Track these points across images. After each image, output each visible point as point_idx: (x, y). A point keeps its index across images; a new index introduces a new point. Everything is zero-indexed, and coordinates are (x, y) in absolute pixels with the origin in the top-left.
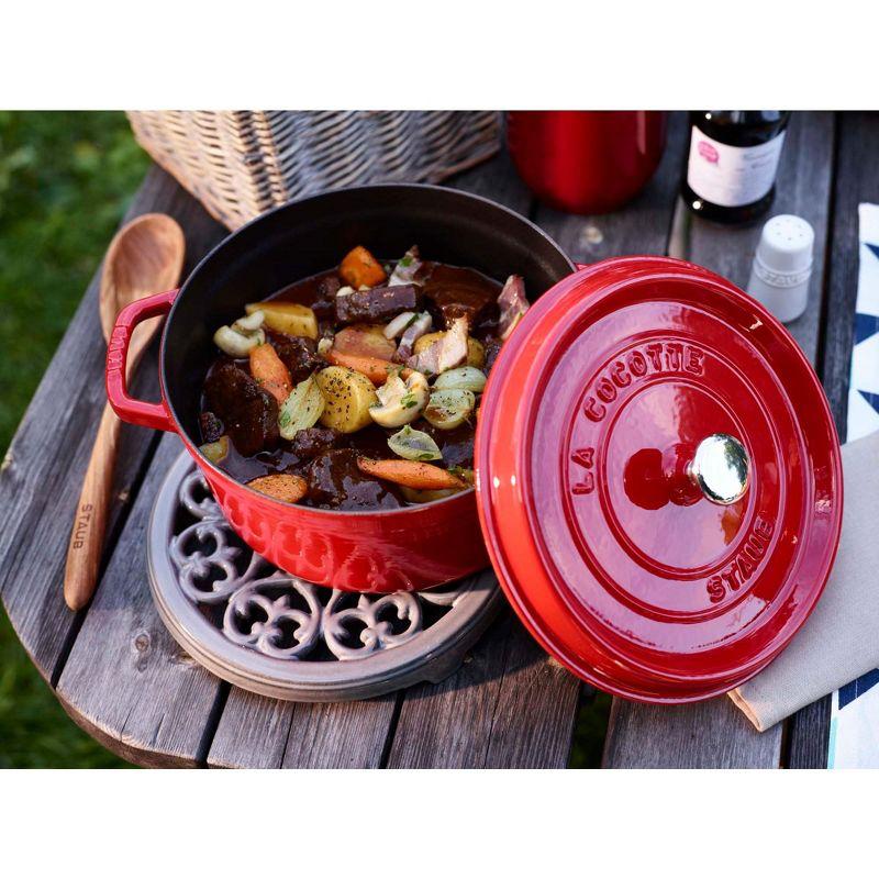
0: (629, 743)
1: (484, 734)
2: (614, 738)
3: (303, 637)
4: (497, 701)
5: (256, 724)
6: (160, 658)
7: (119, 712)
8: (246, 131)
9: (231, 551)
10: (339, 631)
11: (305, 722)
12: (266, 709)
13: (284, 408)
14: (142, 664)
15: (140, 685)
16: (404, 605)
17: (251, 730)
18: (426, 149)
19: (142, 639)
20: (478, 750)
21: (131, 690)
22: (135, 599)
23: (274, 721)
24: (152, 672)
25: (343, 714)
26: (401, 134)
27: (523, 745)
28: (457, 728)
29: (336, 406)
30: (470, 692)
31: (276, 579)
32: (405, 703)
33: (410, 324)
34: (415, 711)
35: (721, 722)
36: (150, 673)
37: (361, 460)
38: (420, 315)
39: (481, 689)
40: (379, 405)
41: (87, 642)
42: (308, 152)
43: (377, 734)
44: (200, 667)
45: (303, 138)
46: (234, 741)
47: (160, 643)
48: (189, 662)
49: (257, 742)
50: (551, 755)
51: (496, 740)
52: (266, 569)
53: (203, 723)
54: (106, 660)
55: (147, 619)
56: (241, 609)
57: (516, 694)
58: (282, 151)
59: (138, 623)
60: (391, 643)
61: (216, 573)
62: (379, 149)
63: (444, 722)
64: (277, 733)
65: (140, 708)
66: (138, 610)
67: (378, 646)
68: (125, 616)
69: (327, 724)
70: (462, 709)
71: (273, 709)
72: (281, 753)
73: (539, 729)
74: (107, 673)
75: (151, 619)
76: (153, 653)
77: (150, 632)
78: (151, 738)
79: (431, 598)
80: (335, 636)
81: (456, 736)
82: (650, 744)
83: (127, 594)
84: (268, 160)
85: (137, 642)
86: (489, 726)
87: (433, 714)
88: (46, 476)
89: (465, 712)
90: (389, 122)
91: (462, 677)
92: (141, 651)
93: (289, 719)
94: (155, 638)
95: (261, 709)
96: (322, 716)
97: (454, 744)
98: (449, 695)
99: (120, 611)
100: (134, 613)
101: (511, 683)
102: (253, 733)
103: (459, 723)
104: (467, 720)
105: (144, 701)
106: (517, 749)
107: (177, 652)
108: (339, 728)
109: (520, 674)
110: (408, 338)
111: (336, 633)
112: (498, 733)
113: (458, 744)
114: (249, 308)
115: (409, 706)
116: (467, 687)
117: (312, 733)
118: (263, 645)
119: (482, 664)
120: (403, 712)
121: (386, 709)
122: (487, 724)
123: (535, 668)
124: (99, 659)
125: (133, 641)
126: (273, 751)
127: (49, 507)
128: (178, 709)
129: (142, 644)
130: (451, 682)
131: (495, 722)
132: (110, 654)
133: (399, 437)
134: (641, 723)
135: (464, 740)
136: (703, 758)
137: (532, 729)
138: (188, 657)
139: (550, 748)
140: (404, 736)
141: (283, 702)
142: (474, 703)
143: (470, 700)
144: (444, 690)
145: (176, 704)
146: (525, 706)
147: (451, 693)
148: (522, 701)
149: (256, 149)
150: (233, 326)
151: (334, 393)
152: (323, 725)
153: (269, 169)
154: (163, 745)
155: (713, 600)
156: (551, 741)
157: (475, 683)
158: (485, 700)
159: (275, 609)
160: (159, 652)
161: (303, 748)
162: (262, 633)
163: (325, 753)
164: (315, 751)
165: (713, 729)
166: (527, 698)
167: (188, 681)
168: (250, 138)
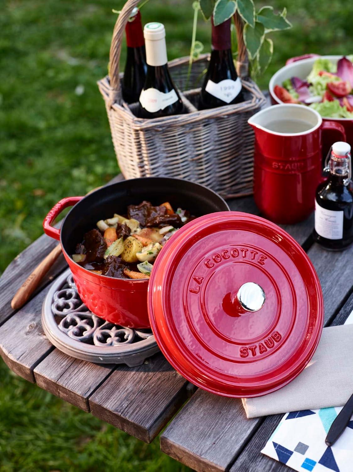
0: (193, 408)
1: (139, 389)
2: (188, 404)
3: (86, 334)
4: (150, 380)
5: (57, 363)
6: (35, 333)
7: (12, 346)
8: (139, 153)
9: (75, 300)
10: (100, 336)
11: (75, 367)
12: (63, 359)
13: (109, 248)
14: (28, 333)
15: (24, 340)
16: (128, 333)
17: (55, 364)
18: (219, 183)
19: (33, 325)
20: (134, 394)
21: (19, 340)
22: (37, 311)
23: (64, 364)
24: (30, 336)
25: (90, 368)
26: (207, 172)
27: (152, 397)
28: (130, 384)
29: (127, 251)
30: (141, 374)
31: (87, 314)
32: (115, 371)
33: (170, 231)
34: (118, 374)
35: (234, 411)
36: (29, 337)
37: (126, 269)
38: (175, 229)
39: (146, 374)
40: (140, 252)
41: (13, 321)
42: (164, 168)
43: (99, 378)
44: (48, 339)
45: (162, 162)
46: (47, 366)
47: (38, 328)
48: (45, 337)
49: (55, 369)
50: (161, 403)
51: (142, 392)
52: (85, 309)
53: (38, 357)
54: (16, 328)
55: (37, 319)
56: (68, 320)
57: (159, 379)
58: (152, 164)
59: (34, 320)
60: (116, 344)
61: (67, 306)
62: (196, 176)
63: (126, 381)
64: (63, 368)
65: (20, 347)
66: (36, 315)
67: (111, 344)
68: (30, 316)
69: (83, 370)
70: (135, 379)
71: (66, 360)
72: (62, 374)
73: (161, 393)
74: (15, 333)
75: (39, 319)
76: (34, 331)
77: (37, 324)
78: (18, 357)
79: (140, 334)
80: (97, 337)
81: (128, 387)
82: (201, 411)
83: (35, 309)
84: (146, 167)
85: (30, 325)
86: (143, 387)
87: (124, 377)
88: (28, 265)
89: (136, 380)
90: (202, 165)
91: (141, 368)
92: (30, 329)
93: (70, 365)
94: (37, 326)
95: (62, 358)
96: (83, 367)
97: (126, 389)
98: (133, 373)
99: (29, 314)
100: (34, 316)
101: (159, 375)
102: (55, 365)
103: (132, 383)
104: (135, 383)
105: (22, 345)
106: (148, 398)
107: (42, 332)
108: (86, 372)
109: (164, 373)
110: (167, 236)
111: (98, 337)
112: (144, 390)
113: (127, 390)
114: (116, 215)
115: (116, 372)
116: (141, 371)
117: (76, 371)
118: (70, 333)
119: (151, 366)
120: (113, 374)
121: (107, 371)
122: (142, 386)
123: (171, 373)
124: (14, 327)
125: (29, 325)
126: (59, 373)
127: (24, 275)
128: (32, 350)
129: (32, 327)
130: (136, 369)
131: (145, 386)
132: (19, 327)
133: (143, 265)
134: (202, 402)
135: (130, 389)
136: (220, 421)
137: (158, 392)
138: (45, 335)
139: (161, 401)
140: (108, 382)
141: (72, 357)
142: (141, 378)
143: (140, 376)
144: (132, 371)
145: (33, 349)
146: (160, 384)
147: (134, 372)
148: (159, 382)
149: (142, 162)
150: (105, 221)
151: (128, 246)
152: (81, 370)
153: (147, 172)
154: (21, 361)
155: (241, 356)
156: (164, 398)
157: (145, 371)
158: (145, 378)
159: (80, 323)
160: (36, 330)
161: (70, 375)
162: (72, 329)
163: (77, 379)
164: (73, 378)
165: (230, 413)
166: (162, 381)
167: (41, 342)
168: (140, 157)
